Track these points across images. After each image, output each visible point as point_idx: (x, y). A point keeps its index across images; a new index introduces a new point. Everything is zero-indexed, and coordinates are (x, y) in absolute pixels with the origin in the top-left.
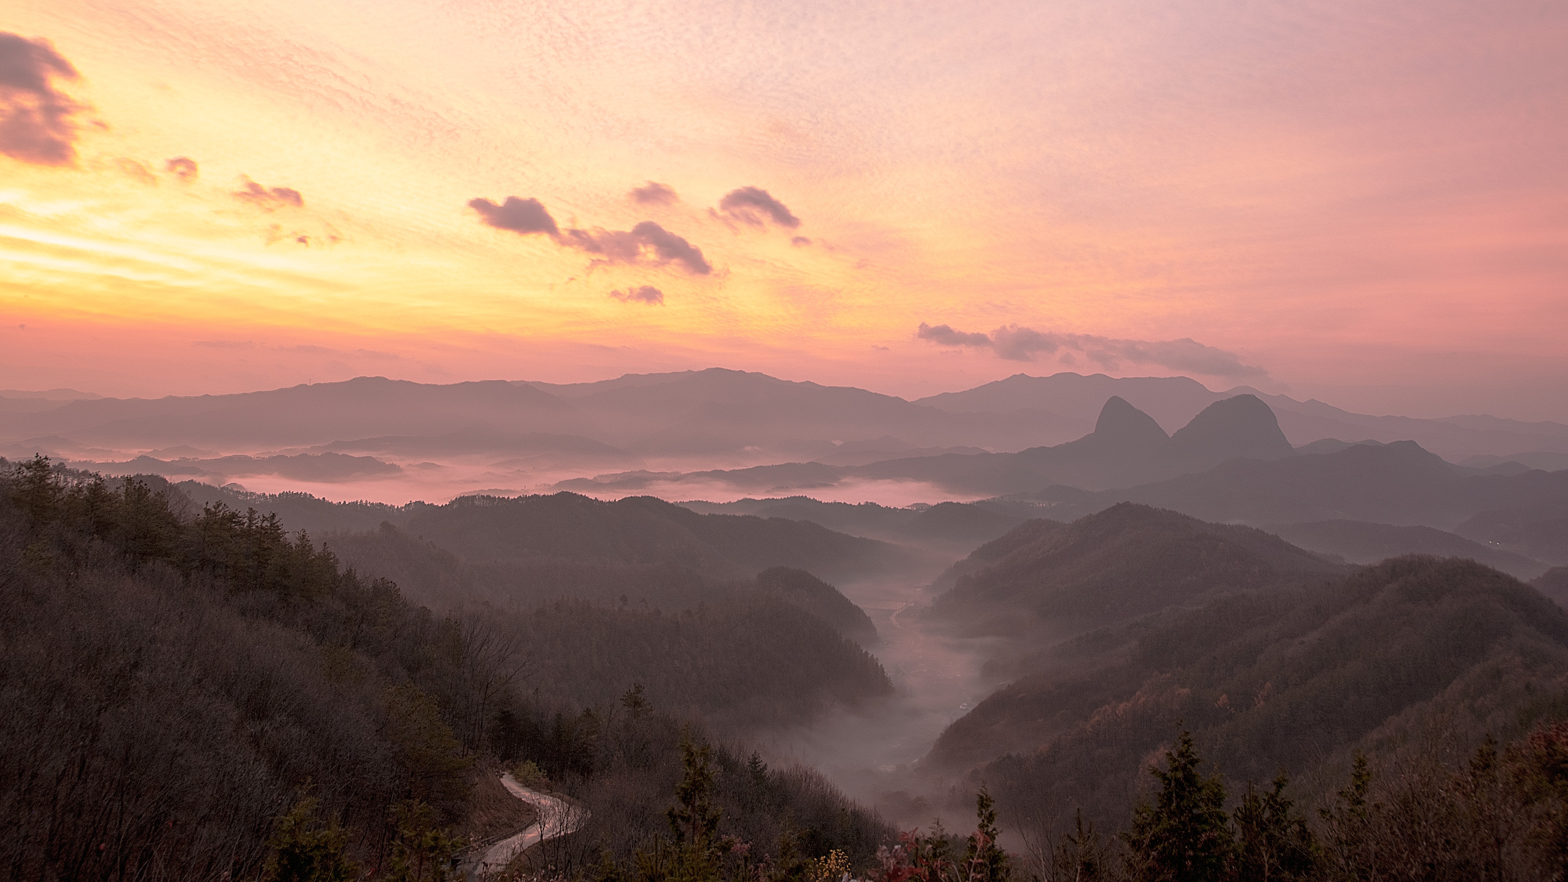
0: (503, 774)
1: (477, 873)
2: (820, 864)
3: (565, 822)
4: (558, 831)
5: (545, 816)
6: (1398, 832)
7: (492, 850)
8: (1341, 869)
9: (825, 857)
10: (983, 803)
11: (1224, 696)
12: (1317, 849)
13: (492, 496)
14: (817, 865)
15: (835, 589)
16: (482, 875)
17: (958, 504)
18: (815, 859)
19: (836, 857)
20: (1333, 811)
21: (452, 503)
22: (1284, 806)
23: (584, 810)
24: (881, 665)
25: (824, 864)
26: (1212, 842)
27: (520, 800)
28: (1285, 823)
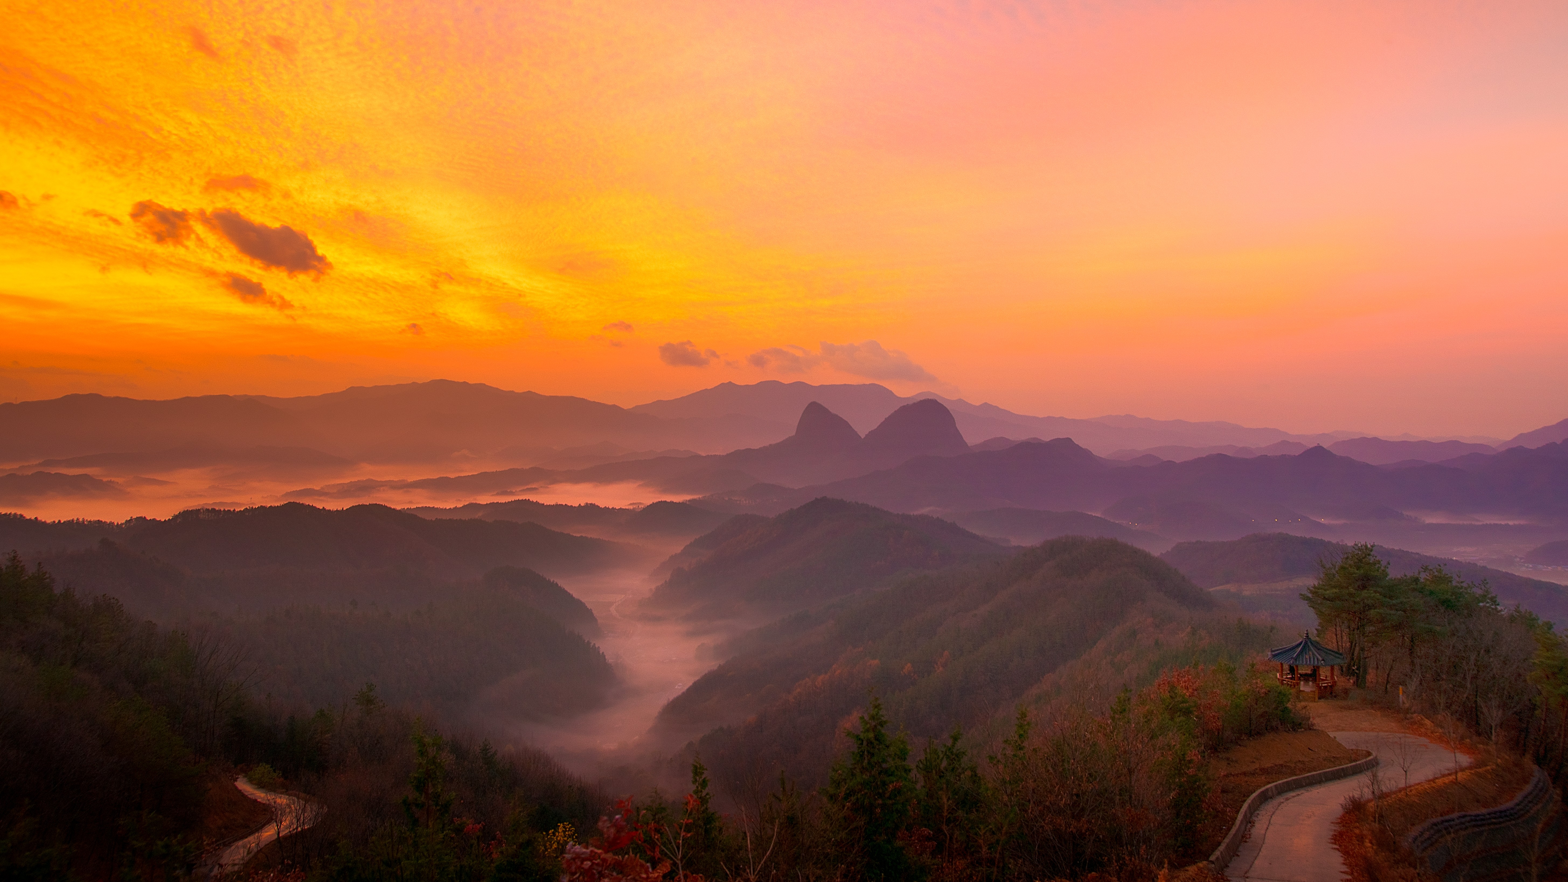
0: (238, 778)
1: (213, 874)
2: (549, 837)
3: (302, 818)
4: (295, 828)
5: (281, 814)
6: (1051, 770)
7: (228, 851)
8: (1005, 805)
9: (553, 830)
10: (697, 771)
11: (909, 665)
12: (987, 789)
13: (217, 509)
14: (546, 839)
15: (558, 585)
16: (218, 875)
17: (672, 502)
18: (544, 833)
19: (564, 829)
20: (999, 757)
21: (176, 517)
22: (958, 756)
23: (320, 806)
24: (603, 653)
25: (553, 837)
26: (898, 791)
27: (256, 801)
28: (960, 770)
